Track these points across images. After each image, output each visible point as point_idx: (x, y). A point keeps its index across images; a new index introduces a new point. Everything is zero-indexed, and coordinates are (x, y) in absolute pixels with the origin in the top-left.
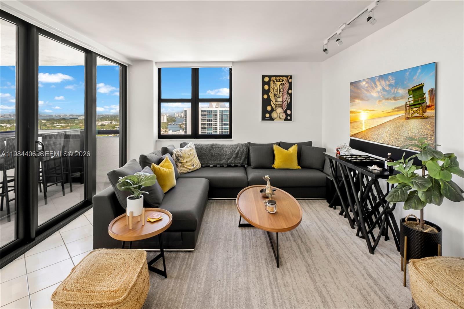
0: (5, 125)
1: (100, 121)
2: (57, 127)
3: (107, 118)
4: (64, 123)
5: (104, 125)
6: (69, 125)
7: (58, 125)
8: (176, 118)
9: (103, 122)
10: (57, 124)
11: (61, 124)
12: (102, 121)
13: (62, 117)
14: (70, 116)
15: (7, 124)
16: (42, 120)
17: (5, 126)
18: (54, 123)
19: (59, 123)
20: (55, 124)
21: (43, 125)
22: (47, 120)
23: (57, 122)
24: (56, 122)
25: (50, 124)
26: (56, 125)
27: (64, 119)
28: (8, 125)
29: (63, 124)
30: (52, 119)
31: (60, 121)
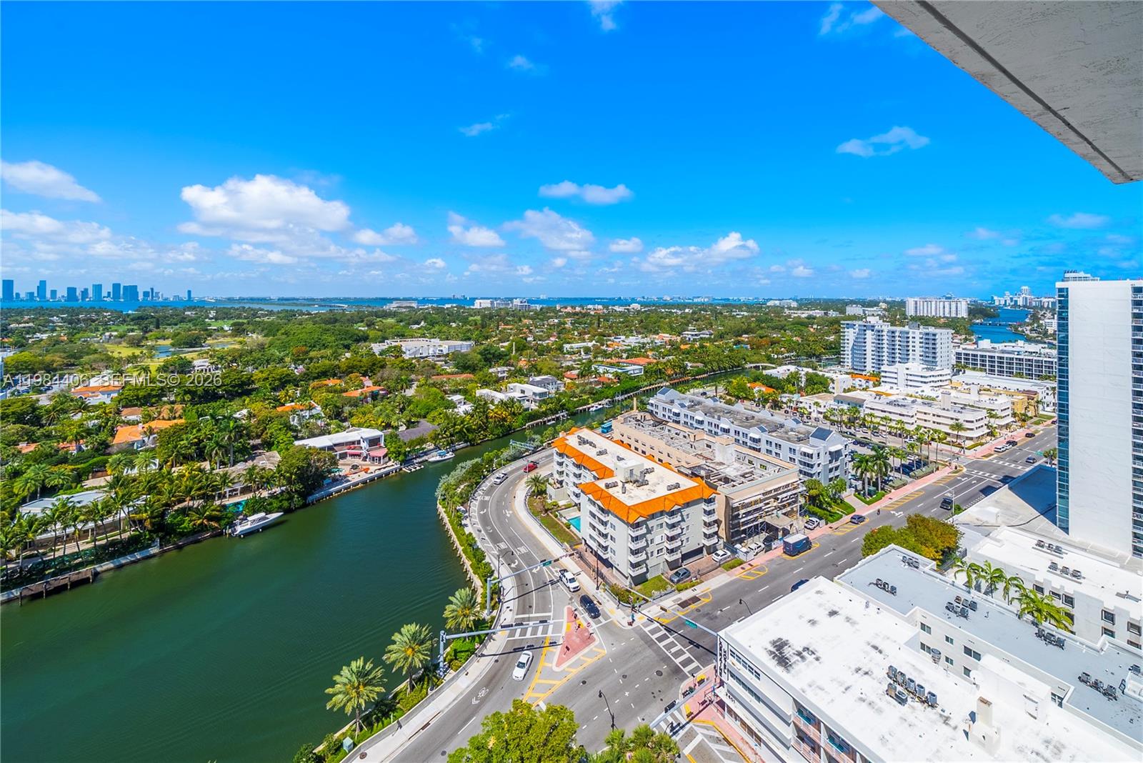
0: (675, 310)
1: (805, 310)
2: (738, 316)
3: (819, 304)
5: (815, 318)
6: (755, 314)
8: (998, 307)
9: (811, 312)
10: (737, 313)
11: (742, 313)
12: (808, 310)
16: (716, 305)
17: (676, 313)
18: (732, 311)
19: (739, 311)
21: (719, 313)
22: (723, 306)
23: (736, 309)
25: (727, 312)
26: (735, 314)
27: (746, 305)
29: (745, 314)
30: (730, 305)
31: (740, 307)
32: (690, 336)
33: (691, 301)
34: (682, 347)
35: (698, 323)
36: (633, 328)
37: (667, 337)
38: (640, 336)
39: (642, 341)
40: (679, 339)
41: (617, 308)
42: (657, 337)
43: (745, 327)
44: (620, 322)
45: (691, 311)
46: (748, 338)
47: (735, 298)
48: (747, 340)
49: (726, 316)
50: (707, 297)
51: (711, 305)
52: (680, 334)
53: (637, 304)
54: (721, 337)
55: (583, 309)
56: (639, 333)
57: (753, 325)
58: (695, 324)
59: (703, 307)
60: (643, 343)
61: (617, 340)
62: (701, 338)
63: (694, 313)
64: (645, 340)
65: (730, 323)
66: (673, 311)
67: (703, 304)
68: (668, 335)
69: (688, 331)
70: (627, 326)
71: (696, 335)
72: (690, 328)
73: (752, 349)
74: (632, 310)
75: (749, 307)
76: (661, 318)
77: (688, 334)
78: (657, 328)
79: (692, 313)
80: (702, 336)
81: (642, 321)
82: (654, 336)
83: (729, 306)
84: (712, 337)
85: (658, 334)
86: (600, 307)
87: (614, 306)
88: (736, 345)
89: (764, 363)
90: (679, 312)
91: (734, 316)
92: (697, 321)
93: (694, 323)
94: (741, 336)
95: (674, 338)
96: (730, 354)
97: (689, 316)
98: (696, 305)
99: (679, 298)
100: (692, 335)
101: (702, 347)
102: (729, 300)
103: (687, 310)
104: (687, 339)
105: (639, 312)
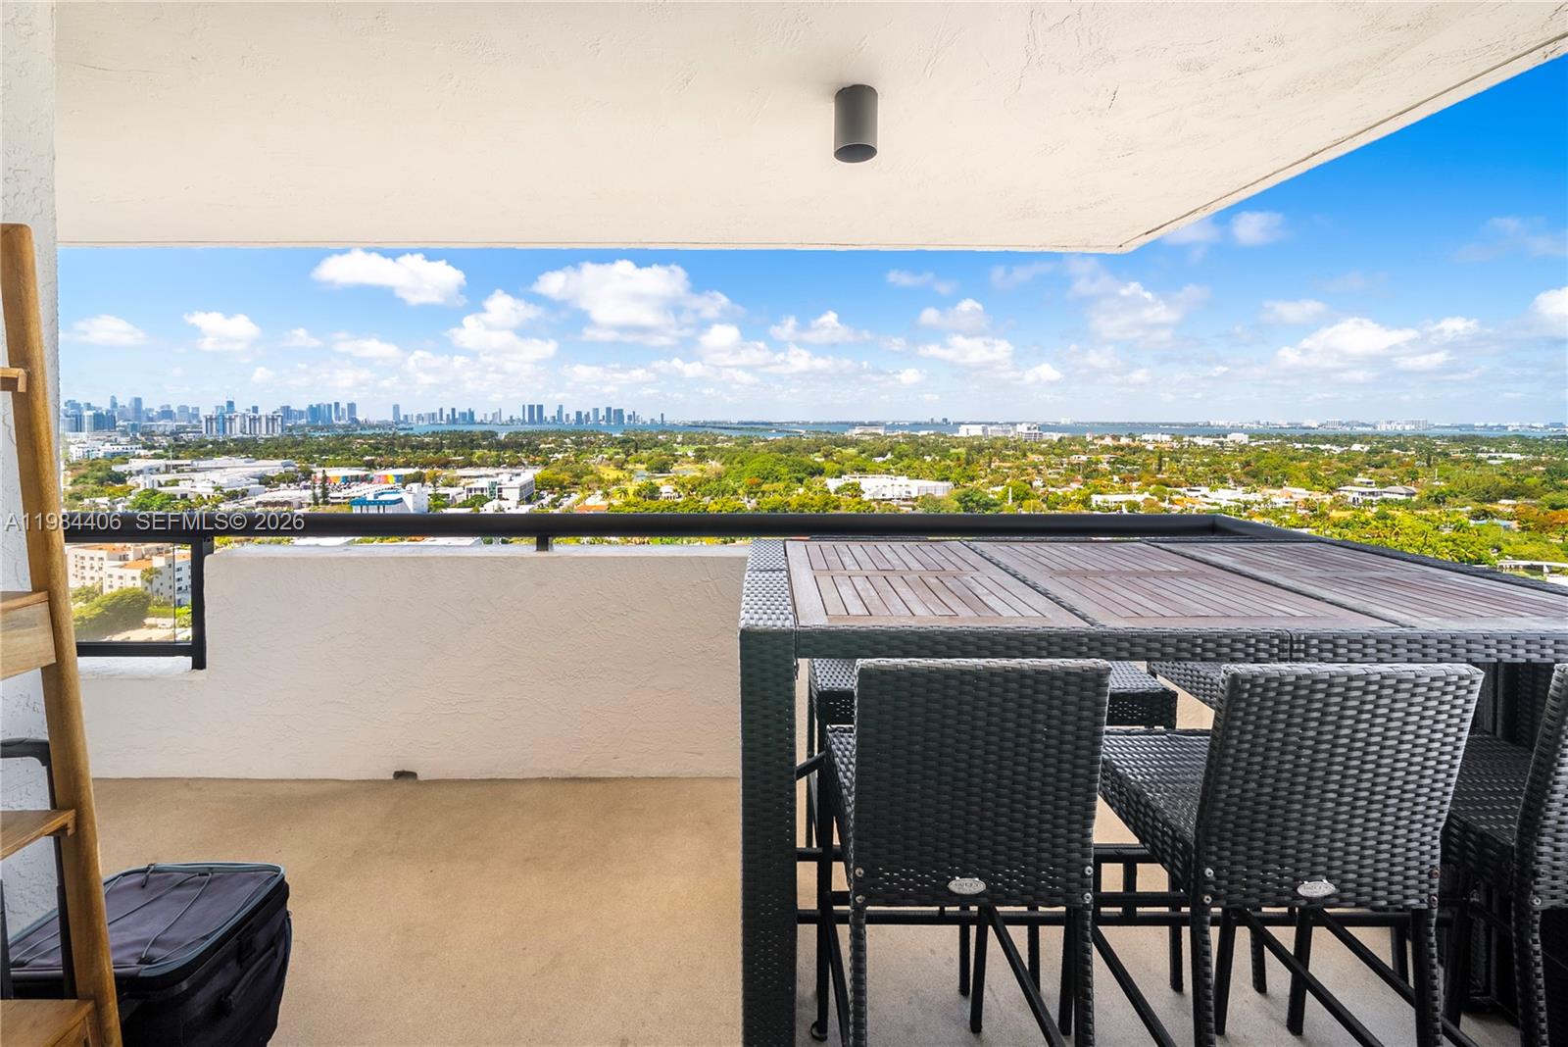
0: (1328, 446)
2: (1492, 462)
4: (1521, 453)
7: (1495, 458)
10: (1493, 455)
11: (1507, 456)
13: (1510, 429)
14: (1546, 427)
15: (1332, 445)
16: (1434, 438)
17: (1328, 451)
18: (1476, 450)
19: (1497, 451)
20: (1482, 452)
21: (1439, 454)
22: (1455, 439)
23: (1492, 447)
24: (1485, 448)
25: (1461, 453)
26: (1484, 456)
27: (1520, 438)
28: (1334, 448)
29: (1516, 457)
30: (1473, 438)
31: (1502, 443)
32: (1356, 495)
33: (1369, 429)
34: (1334, 514)
35: (1379, 471)
36: (1228, 475)
37: (1300, 494)
38: (1240, 489)
39: (1244, 498)
40: (1328, 499)
41: (1199, 440)
42: (1278, 492)
43: (1505, 483)
44: (1203, 464)
45: (1367, 448)
46: (1514, 507)
47: (1490, 424)
48: (1510, 510)
49: (1457, 462)
50: (1413, 422)
51: (1421, 437)
52: (1332, 489)
53: (1242, 434)
54: (1439, 500)
55: (1134, 440)
56: (1239, 483)
57: (1532, 481)
58: (1373, 474)
59: (1401, 441)
60: (1246, 503)
61: (1194, 494)
62: (1385, 501)
63: (1373, 452)
64: (1251, 497)
65: (1471, 475)
66: (1322, 447)
67: (1400, 435)
68: (1303, 491)
69: (1353, 485)
70: (1215, 472)
71: (1372, 493)
72: (1357, 480)
73: (1523, 529)
74: (1231, 444)
75: (1526, 443)
76: (1292, 459)
77: (1351, 493)
78: (1279, 477)
79: (1369, 452)
80: (1385, 496)
81: (1248, 464)
82: (1272, 491)
83: (1470, 441)
84: (1415, 499)
85: (1281, 487)
86: (1166, 438)
87: (1194, 436)
88: (1477, 518)
89: (1556, 560)
90: (1337, 450)
91: (1479, 462)
92: (1377, 467)
93: (1372, 470)
94: (1494, 500)
95: (1316, 496)
96: (1455, 535)
97: (1360, 459)
98: (1382, 438)
99: (1340, 423)
100: (1363, 494)
101: (1383, 517)
102: (1472, 427)
103: (1356, 447)
104: (1350, 500)
105: (1242, 449)
